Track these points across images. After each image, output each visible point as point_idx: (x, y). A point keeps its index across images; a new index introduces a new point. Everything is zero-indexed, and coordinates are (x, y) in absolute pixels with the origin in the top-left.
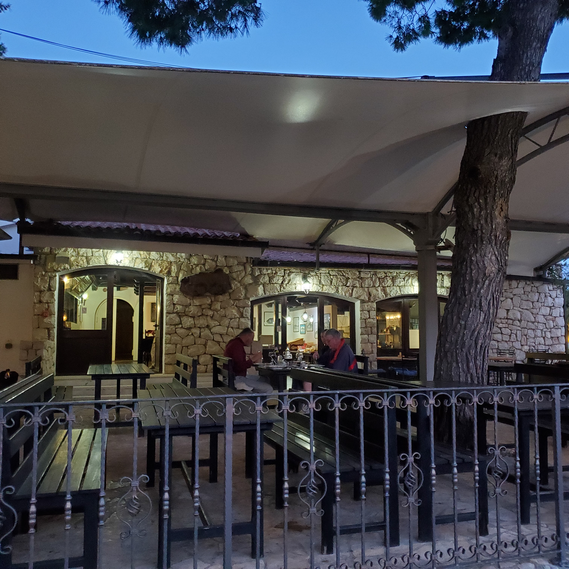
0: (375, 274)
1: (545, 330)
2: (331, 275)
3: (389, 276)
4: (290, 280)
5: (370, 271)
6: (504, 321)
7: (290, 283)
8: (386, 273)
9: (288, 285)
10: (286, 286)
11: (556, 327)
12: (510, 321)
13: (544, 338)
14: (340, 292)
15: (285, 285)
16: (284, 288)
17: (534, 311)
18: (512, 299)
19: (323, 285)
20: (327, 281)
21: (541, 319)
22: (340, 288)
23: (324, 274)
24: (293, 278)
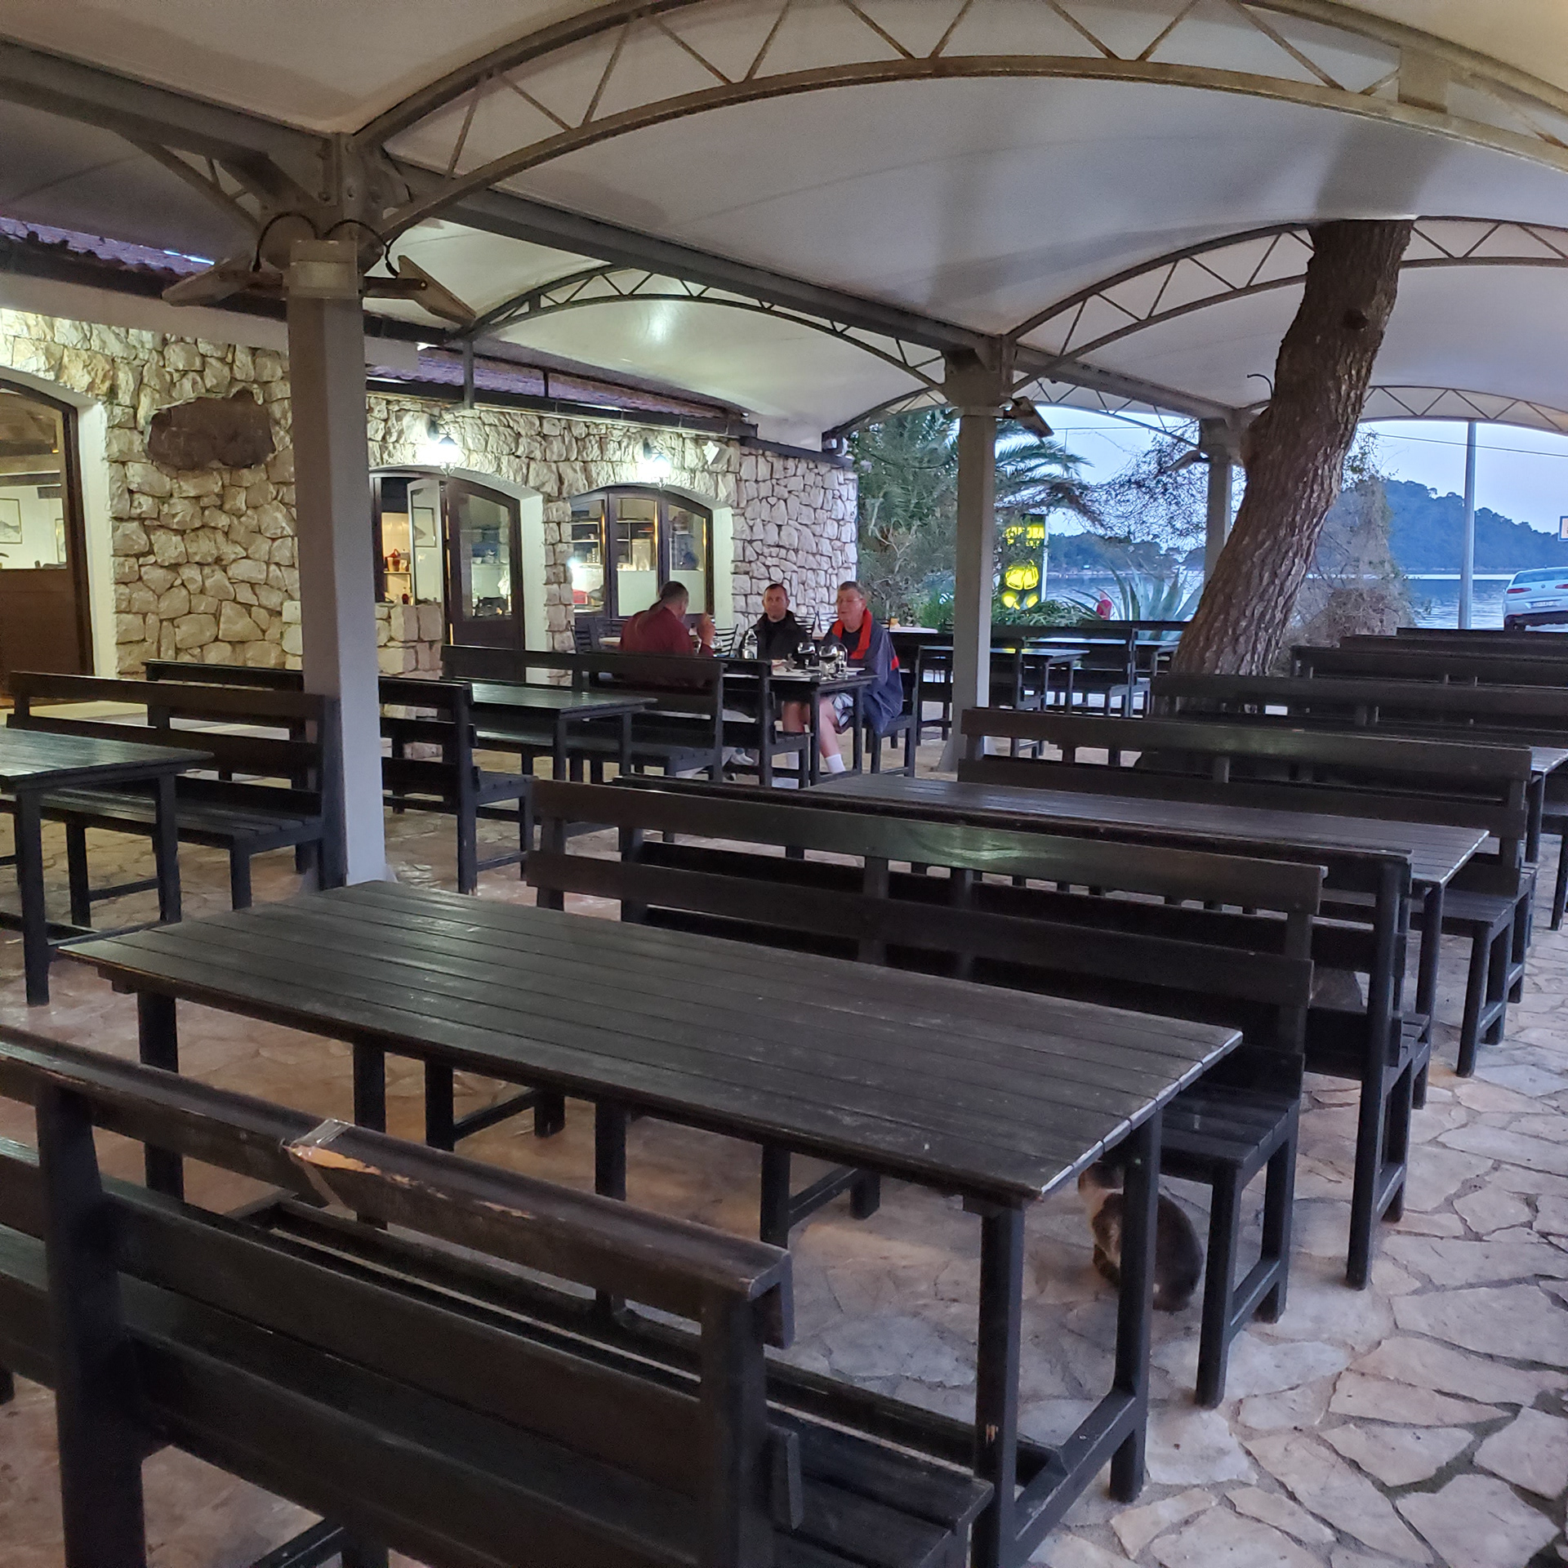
0: (569, 428)
1: (830, 571)
2: (484, 424)
3: (594, 435)
4: (401, 433)
5: (559, 419)
6: (775, 550)
7: (401, 441)
8: (588, 427)
9: (397, 445)
10: (394, 448)
11: (845, 565)
12: (783, 552)
13: (828, 588)
14: (504, 469)
15: (391, 447)
16: (389, 455)
17: (818, 530)
18: (785, 501)
19: (469, 450)
20: (479, 439)
21: (826, 547)
22: (504, 460)
23: (471, 421)
24: (408, 427)
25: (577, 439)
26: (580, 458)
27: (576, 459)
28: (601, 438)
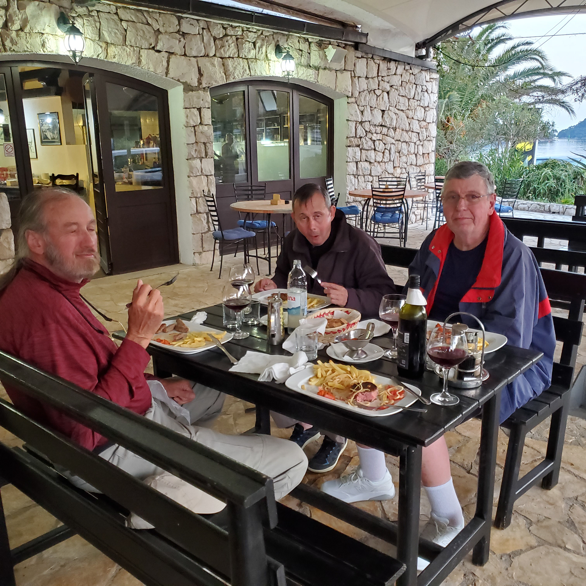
1: (418, 143)
2: (121, 20)
3: (231, 36)
4: (25, 22)
5: (198, 20)
6: (379, 129)
7: (27, 30)
8: (225, 28)
9: (22, 34)
10: (18, 35)
11: (429, 138)
12: (385, 130)
13: (416, 155)
14: (144, 61)
15: (14, 34)
16: (12, 41)
17: (410, 114)
18: (388, 93)
19: (107, 43)
20: (115, 33)
21: (416, 126)
22: (144, 53)
23: (107, 16)
24: (33, 17)
25: (215, 39)
26: (218, 55)
27: (215, 55)
28: (237, 39)
